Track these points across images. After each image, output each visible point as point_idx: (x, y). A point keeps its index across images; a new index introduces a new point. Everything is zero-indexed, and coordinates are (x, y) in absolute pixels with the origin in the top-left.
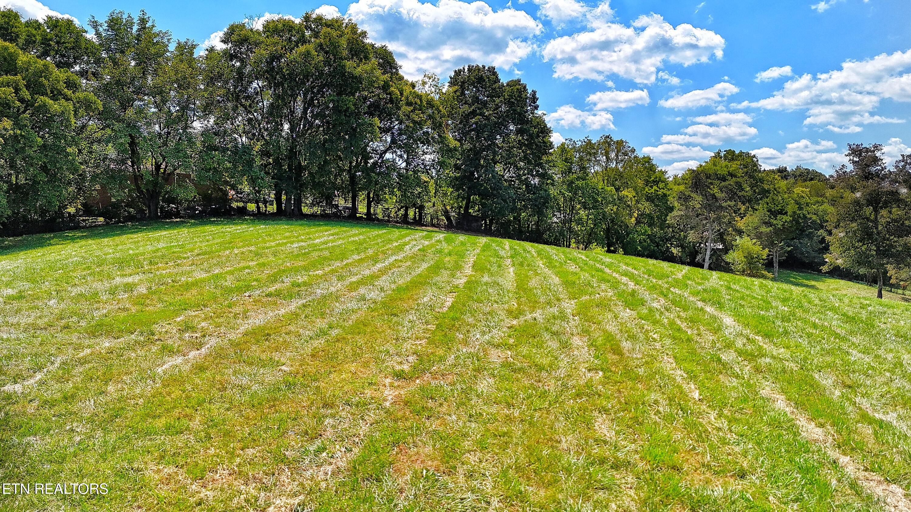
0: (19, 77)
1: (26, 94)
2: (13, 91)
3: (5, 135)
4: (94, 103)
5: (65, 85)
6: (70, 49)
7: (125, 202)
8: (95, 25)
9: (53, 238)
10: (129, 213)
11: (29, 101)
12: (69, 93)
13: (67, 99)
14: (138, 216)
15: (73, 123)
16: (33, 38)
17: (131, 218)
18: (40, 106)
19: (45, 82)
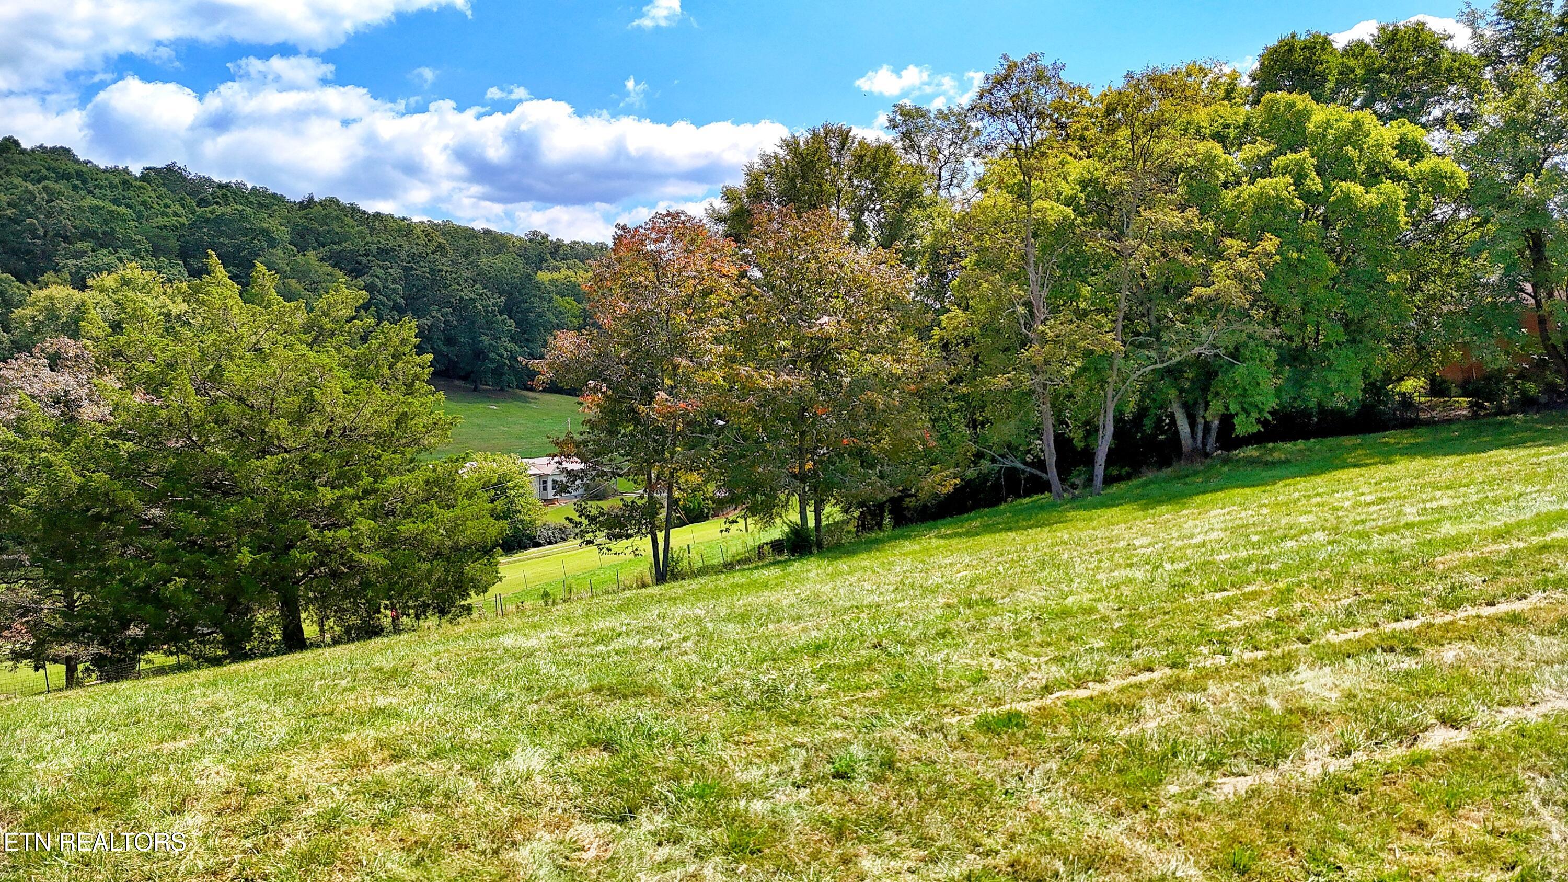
0: (1306, 153)
1: (1315, 183)
2: (1291, 181)
3: (1268, 264)
4: (1451, 178)
5: (1394, 152)
6: (1418, 79)
7: (1512, 371)
8: (1471, 19)
9: (1355, 448)
10: (1523, 392)
11: (1319, 194)
12: (1401, 165)
13: (1397, 177)
14: (1544, 399)
15: (1402, 223)
16: (1351, 76)
17: (1527, 403)
18: (1338, 200)
19: (1354, 153)
